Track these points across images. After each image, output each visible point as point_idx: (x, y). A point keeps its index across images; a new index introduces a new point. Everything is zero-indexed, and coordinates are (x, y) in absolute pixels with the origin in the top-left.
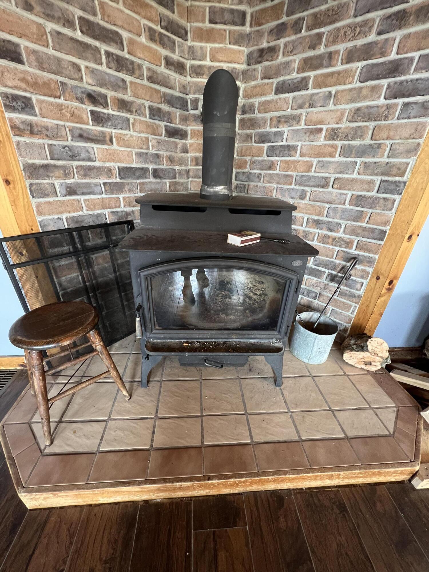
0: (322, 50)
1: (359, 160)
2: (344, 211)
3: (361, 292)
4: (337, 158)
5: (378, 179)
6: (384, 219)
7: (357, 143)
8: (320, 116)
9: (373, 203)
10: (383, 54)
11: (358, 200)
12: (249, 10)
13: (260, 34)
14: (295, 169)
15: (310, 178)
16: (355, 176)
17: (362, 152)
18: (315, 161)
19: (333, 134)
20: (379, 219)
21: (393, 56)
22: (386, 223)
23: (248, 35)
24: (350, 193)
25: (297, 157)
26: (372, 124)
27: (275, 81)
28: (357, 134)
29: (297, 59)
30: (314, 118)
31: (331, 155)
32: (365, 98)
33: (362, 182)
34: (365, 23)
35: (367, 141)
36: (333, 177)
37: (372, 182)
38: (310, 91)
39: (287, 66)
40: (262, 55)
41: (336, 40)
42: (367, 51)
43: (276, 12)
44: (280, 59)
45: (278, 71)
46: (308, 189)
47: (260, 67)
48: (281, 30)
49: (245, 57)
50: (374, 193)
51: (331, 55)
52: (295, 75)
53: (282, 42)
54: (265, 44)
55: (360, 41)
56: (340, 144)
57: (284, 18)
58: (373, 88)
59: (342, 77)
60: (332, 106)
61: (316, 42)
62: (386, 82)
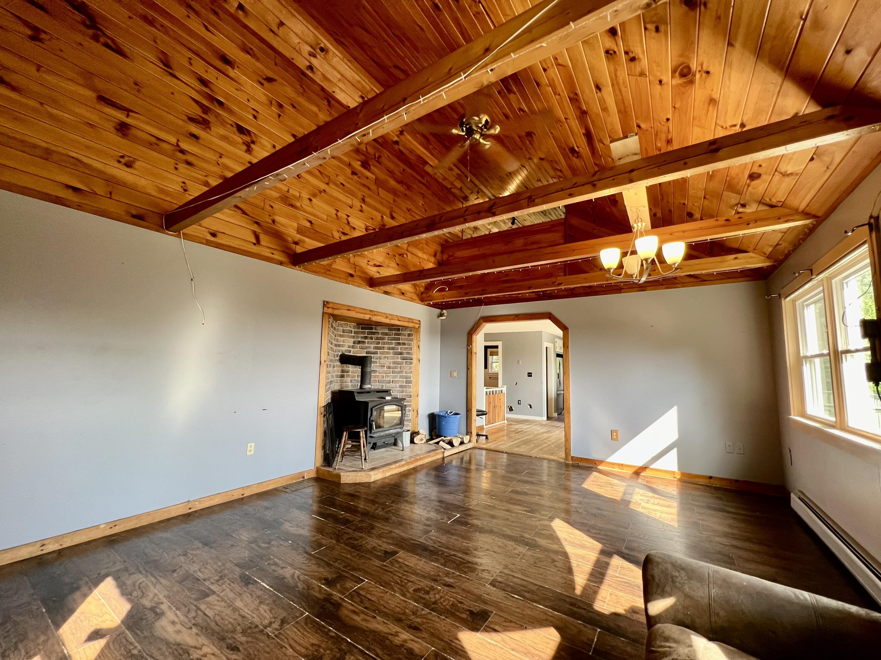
0: (380, 345)
1: (398, 375)
2: (398, 390)
3: (410, 418)
5: (405, 380)
7: (396, 370)
8: (384, 362)
9: (405, 387)
10: (397, 350)
11: (401, 386)
12: (353, 330)
13: (358, 337)
14: (378, 378)
15: (384, 380)
16: (398, 379)
17: (399, 373)
18: (385, 375)
19: (389, 367)
20: (409, 391)
21: (400, 351)
22: (411, 392)
23: (354, 336)
24: (398, 384)
25: (378, 374)
26: (399, 366)
27: (366, 350)
28: (396, 368)
29: (373, 346)
30: (382, 362)
31: (390, 373)
32: (395, 359)
33: (401, 381)
34: (391, 342)
35: (399, 370)
36: (392, 380)
37: (403, 381)
38: (379, 355)
39: (370, 347)
40: (359, 342)
41: (384, 344)
42: (393, 349)
43: (364, 333)
44: (367, 345)
45: (366, 348)
46: (384, 384)
47: (359, 345)
48: (366, 338)
49: (352, 342)
50: (405, 384)
51: (383, 347)
52: (372, 350)
53: (367, 341)
54: (360, 340)
55: (391, 346)
56: (391, 370)
57: (366, 335)
58: (397, 357)
59: (388, 353)
60: (386, 360)
61: (378, 343)
62: (400, 356)
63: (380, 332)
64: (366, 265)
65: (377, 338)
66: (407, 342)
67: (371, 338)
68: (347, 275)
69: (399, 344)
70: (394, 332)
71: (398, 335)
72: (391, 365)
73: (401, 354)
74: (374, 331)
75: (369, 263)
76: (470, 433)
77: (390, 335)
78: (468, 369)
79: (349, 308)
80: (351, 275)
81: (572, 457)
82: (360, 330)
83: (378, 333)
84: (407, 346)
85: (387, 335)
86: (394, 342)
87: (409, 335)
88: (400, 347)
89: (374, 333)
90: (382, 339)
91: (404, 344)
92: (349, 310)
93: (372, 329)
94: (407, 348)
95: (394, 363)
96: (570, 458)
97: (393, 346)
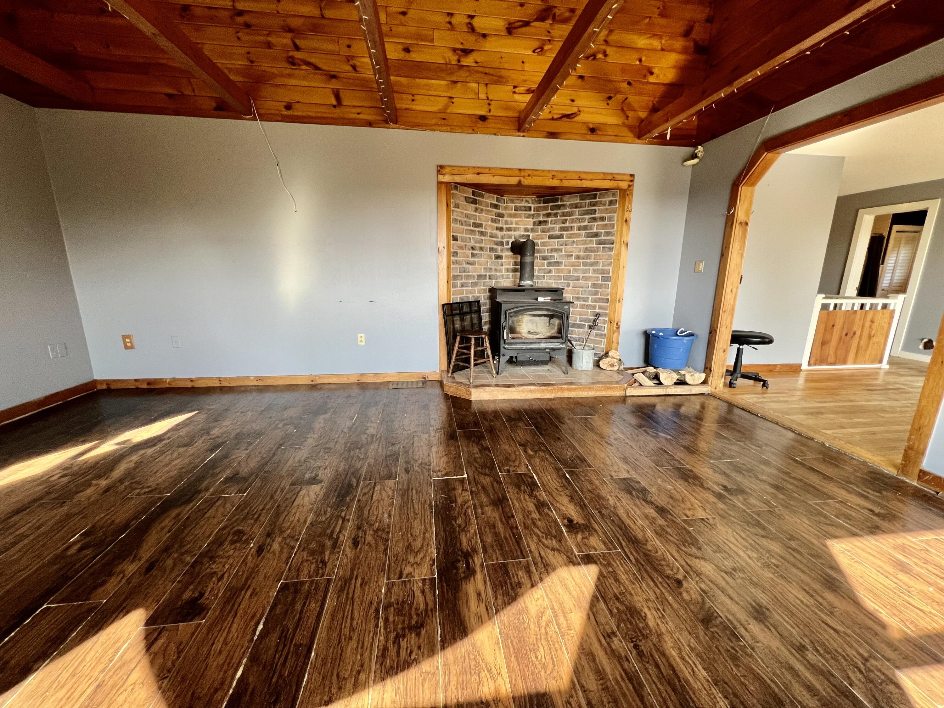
0: (567, 225)
1: (591, 268)
2: (590, 291)
3: (605, 332)
4: (581, 267)
5: (600, 276)
6: (606, 293)
7: (588, 261)
8: (571, 250)
9: (600, 286)
10: (591, 229)
11: (594, 285)
12: (533, 206)
13: (539, 215)
14: (563, 273)
15: (570, 276)
16: (591, 275)
17: (592, 264)
18: (572, 268)
19: (578, 257)
21: (595, 230)
22: (608, 295)
23: (533, 215)
24: (590, 283)
25: (563, 267)
26: (593, 254)
27: (548, 234)
28: (588, 257)
29: (558, 226)
30: (569, 250)
31: (579, 266)
32: (588, 244)
33: (595, 277)
34: (583, 219)
35: (593, 260)
36: (581, 275)
37: (598, 277)
38: (565, 239)
39: (553, 228)
40: (540, 223)
41: (572, 222)
42: (585, 228)
43: (546, 208)
44: (549, 225)
45: (549, 230)
46: (571, 282)
47: (540, 227)
48: (548, 215)
49: (532, 223)
50: (600, 282)
51: (571, 227)
52: (557, 232)
53: (550, 219)
54: (541, 219)
55: (582, 224)
56: (581, 261)
57: (549, 211)
58: (591, 241)
59: (577, 236)
60: (575, 246)
61: (564, 222)
62: (595, 239)
63: (568, 203)
64: (510, 94)
65: (564, 215)
66: (606, 216)
67: (556, 215)
68: (474, 120)
69: (595, 219)
70: (587, 201)
71: (594, 205)
72: (582, 254)
73: (596, 235)
74: (559, 203)
75: (516, 90)
76: (708, 370)
77: (581, 207)
78: (722, 255)
79: (479, 171)
80: (483, 118)
81: (921, 471)
82: (542, 205)
83: (564, 206)
84: (606, 222)
85: (576, 207)
86: (587, 217)
87: (611, 203)
88: (596, 224)
89: (559, 207)
90: (570, 214)
91: (602, 219)
92: (478, 174)
93: (556, 200)
94: (606, 225)
95: (586, 250)
96: (916, 472)
97: (586, 223)
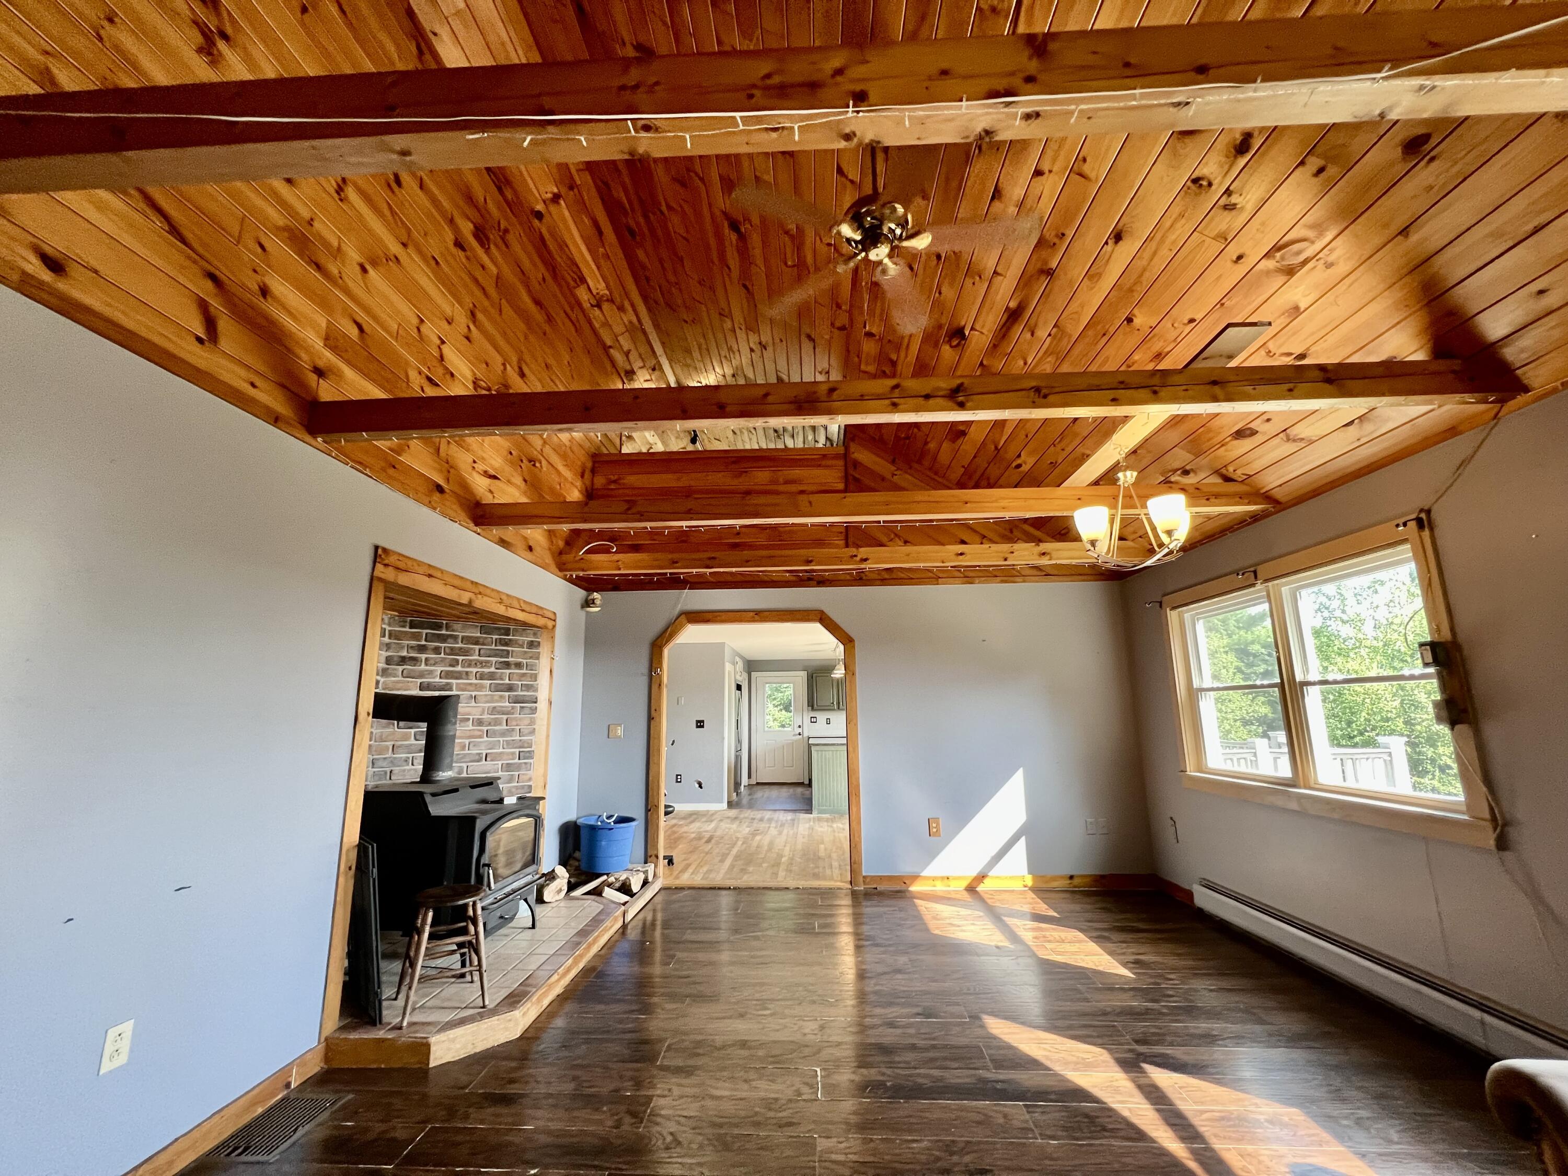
0: (459, 668)
1: (501, 739)
4: (486, 739)
5: (517, 751)
6: (528, 777)
7: (496, 728)
9: (518, 767)
10: (502, 679)
11: (508, 767)
12: (388, 628)
13: (400, 647)
15: (465, 755)
16: (501, 750)
17: (503, 734)
18: (467, 742)
19: (480, 722)
20: (526, 778)
21: (507, 681)
22: (530, 779)
23: (389, 645)
24: (500, 763)
26: (505, 717)
27: (419, 681)
28: (497, 722)
29: (438, 669)
31: (481, 737)
32: (497, 701)
33: (508, 754)
34: (487, 662)
35: (504, 727)
36: (484, 753)
37: (513, 753)
39: (431, 672)
40: (403, 660)
41: (469, 666)
42: (491, 676)
43: (416, 637)
44: (423, 667)
45: (421, 675)
46: (464, 765)
47: (400, 668)
48: (422, 649)
49: (383, 660)
50: (517, 761)
51: (467, 673)
52: (437, 680)
53: (423, 656)
54: (404, 653)
55: (486, 670)
56: (485, 729)
57: (423, 643)
58: (501, 697)
59: (479, 688)
60: (473, 704)
61: (455, 663)
62: (507, 694)
63: (461, 634)
64: (470, 469)
65: (453, 651)
66: (525, 661)
67: (437, 650)
68: (431, 487)
69: (507, 665)
70: (495, 637)
71: (506, 644)
72: (485, 716)
73: (510, 688)
74: (444, 632)
75: (475, 465)
76: (653, 858)
77: (483, 644)
78: (650, 718)
79: (431, 572)
80: (440, 489)
81: (864, 877)
82: (407, 629)
83: (455, 638)
84: (524, 671)
85: (477, 643)
86: (494, 659)
87: (531, 645)
88: (508, 671)
89: (443, 638)
90: (465, 652)
91: (518, 665)
92: (430, 576)
93: (438, 627)
94: (524, 675)
95: (494, 711)
96: (861, 879)
97: (493, 669)
